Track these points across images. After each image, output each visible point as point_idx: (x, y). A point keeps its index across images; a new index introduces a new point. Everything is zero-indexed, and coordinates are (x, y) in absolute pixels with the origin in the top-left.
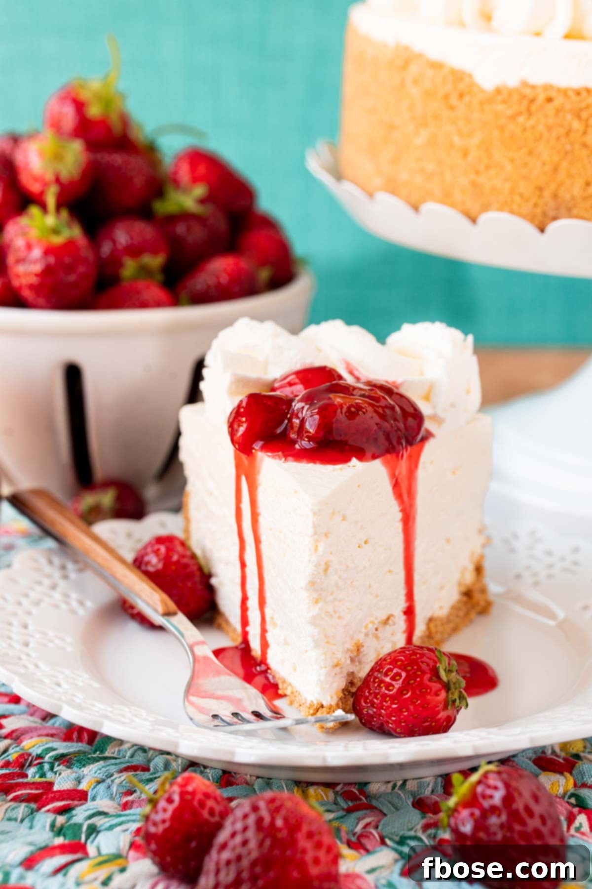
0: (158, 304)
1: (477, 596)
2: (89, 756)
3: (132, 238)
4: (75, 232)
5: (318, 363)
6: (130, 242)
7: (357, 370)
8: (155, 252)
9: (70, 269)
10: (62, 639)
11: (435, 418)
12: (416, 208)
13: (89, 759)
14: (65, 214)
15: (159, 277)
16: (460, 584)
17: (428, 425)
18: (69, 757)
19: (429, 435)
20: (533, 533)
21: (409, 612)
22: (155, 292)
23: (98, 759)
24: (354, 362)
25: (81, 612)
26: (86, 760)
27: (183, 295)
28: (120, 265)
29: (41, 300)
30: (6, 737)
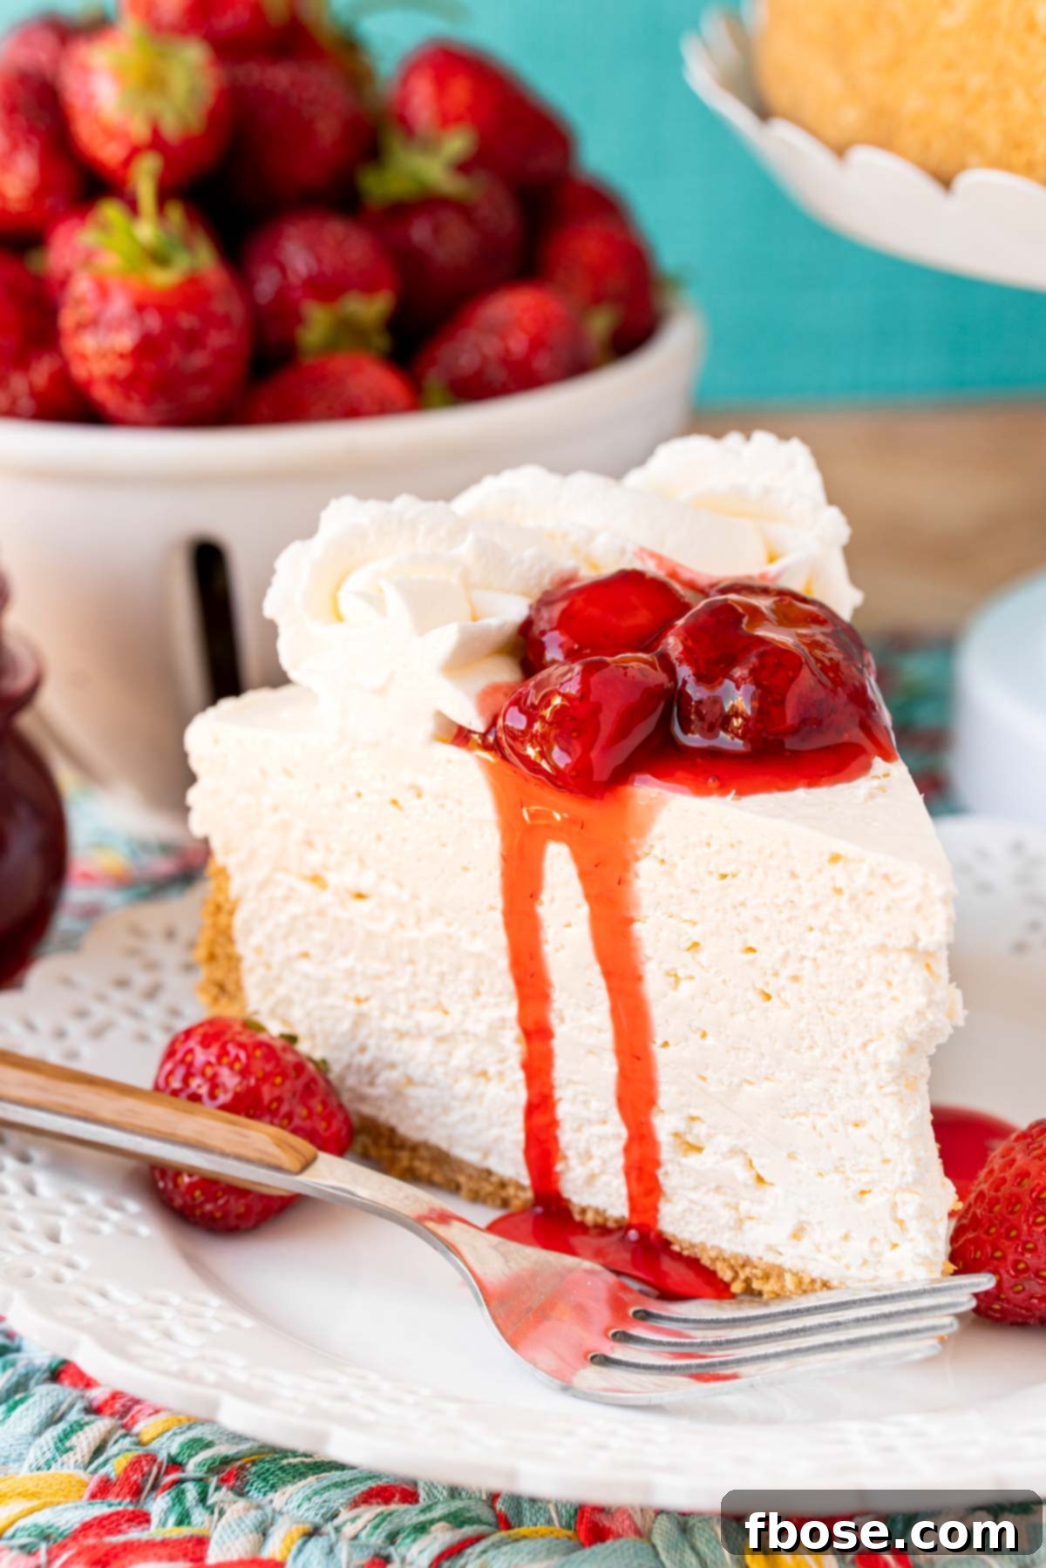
0: (382, 408)
2: (285, 1462)
3: (319, 261)
4: (202, 259)
6: (315, 269)
8: (368, 287)
9: (193, 340)
12: (945, 181)
13: (282, 1469)
14: (176, 214)
15: (381, 342)
18: (238, 1463)
22: (375, 378)
23: (303, 1470)
26: (279, 1472)
27: (434, 381)
28: (297, 319)
29: (135, 409)
30: (95, 1410)
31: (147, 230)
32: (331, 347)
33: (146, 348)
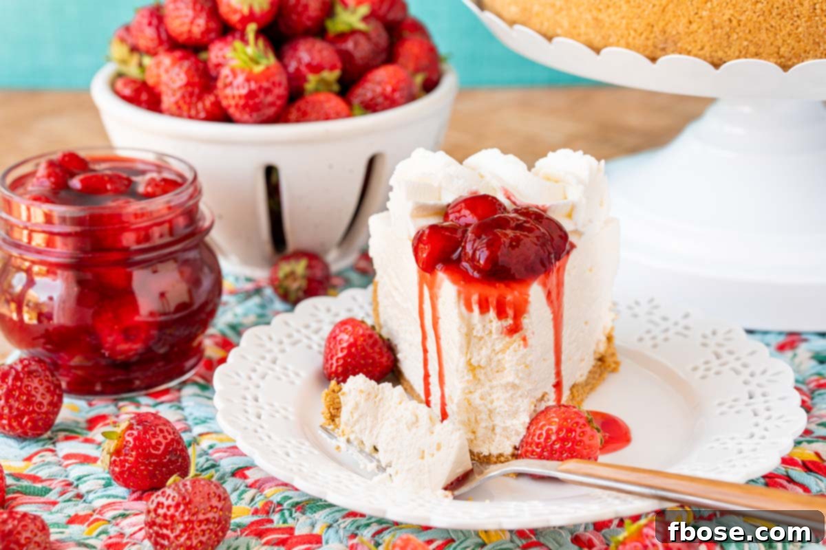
0: (338, 116)
1: (609, 360)
2: (318, 504)
3: (312, 57)
4: (271, 60)
5: (482, 192)
6: (311, 60)
7: (514, 196)
8: (332, 68)
9: (268, 91)
10: (285, 409)
11: (576, 232)
13: (317, 506)
14: (262, 43)
15: (336, 87)
16: (595, 352)
17: (572, 238)
18: (302, 504)
19: (573, 246)
20: (651, 300)
21: (558, 386)
22: (336, 103)
23: (324, 506)
24: (511, 190)
25: (298, 382)
27: (356, 104)
28: (305, 80)
29: (246, 117)
30: (251, 486)
31: (250, 50)
32: (317, 91)
33: (251, 95)
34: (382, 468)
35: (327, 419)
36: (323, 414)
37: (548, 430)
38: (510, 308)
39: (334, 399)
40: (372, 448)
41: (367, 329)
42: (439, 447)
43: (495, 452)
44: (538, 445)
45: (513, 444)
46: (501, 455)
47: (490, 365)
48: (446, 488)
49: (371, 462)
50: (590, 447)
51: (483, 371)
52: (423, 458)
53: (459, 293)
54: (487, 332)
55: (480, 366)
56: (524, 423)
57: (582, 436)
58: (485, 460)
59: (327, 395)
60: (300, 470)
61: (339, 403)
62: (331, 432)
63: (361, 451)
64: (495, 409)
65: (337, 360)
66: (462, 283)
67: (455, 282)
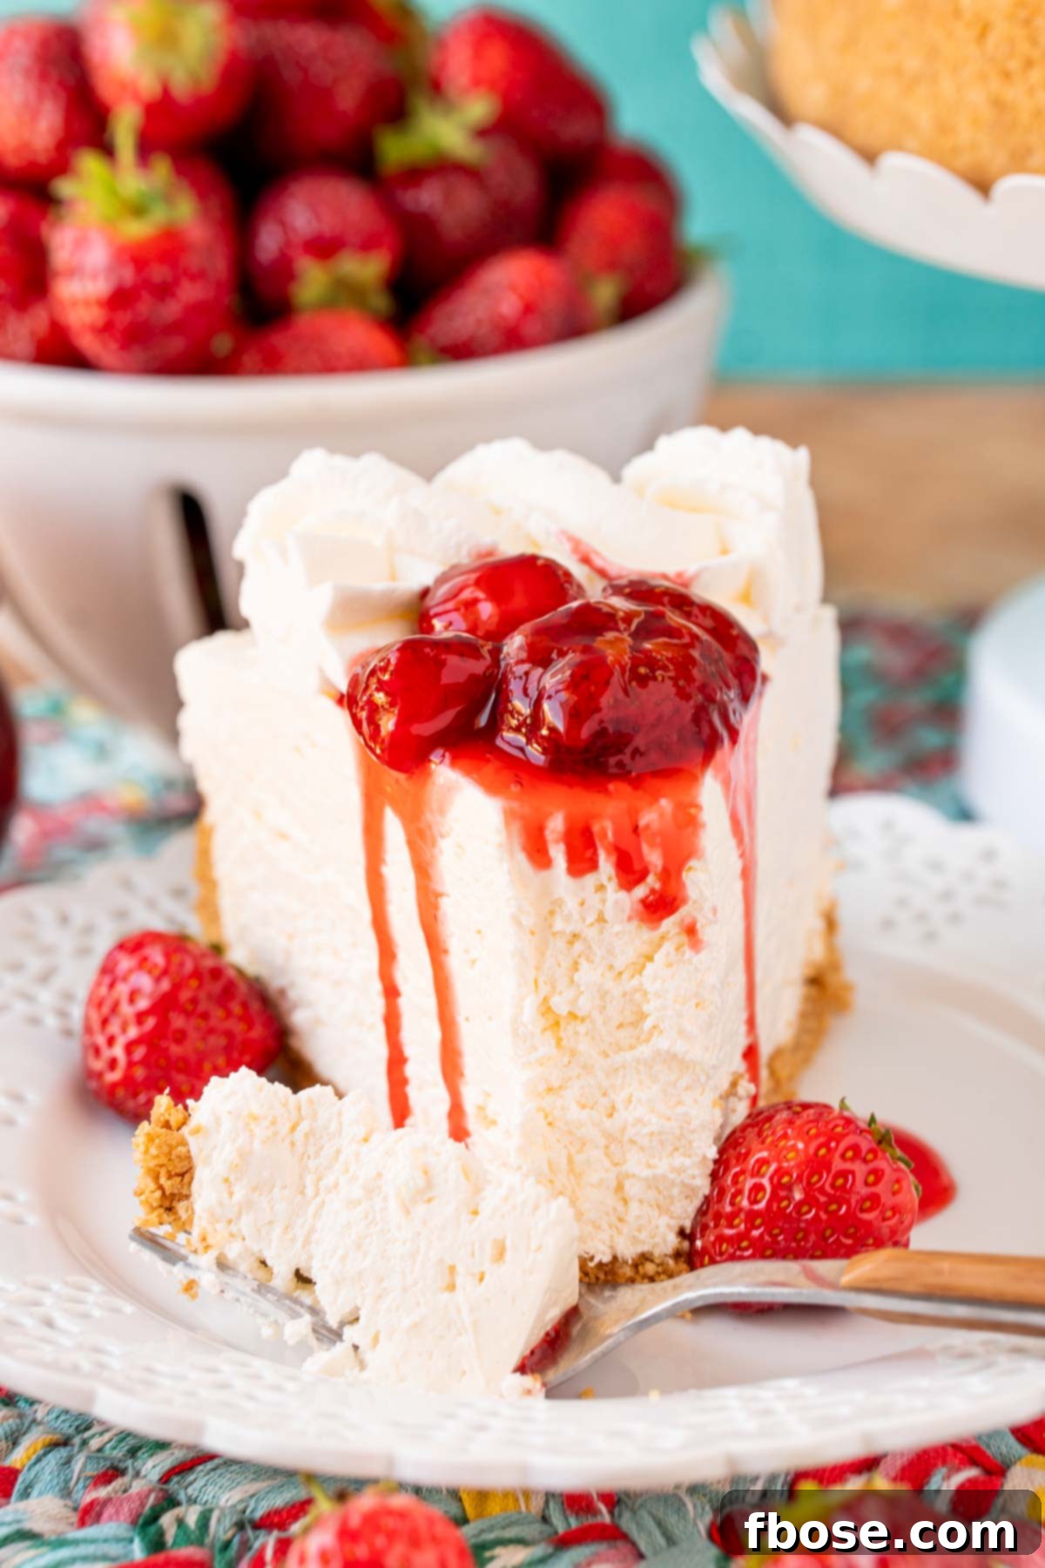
1: (832, 980)
3: (319, 219)
9: (163, 291)
14: (162, 169)
16: (803, 964)
21: (750, 1055)
27: (425, 344)
28: (291, 276)
31: (128, 182)
32: (325, 305)
33: (119, 299)
34: (330, 1330)
35: (153, 1209)
36: (139, 1193)
37: (780, 1172)
38: (652, 845)
39: (171, 1148)
40: (290, 1275)
41: (204, 955)
42: (500, 1253)
43: (628, 1251)
44: (751, 1216)
45: (675, 1224)
46: (645, 1257)
47: (602, 1009)
48: (522, 1369)
49: (295, 1315)
50: (896, 1210)
51: (582, 1029)
52: (452, 1287)
53: (510, 816)
54: (591, 918)
55: (573, 1016)
56: (705, 1158)
57: (876, 1183)
58: (602, 1276)
59: (150, 1138)
60: (102, 1366)
61: (189, 1158)
62: (168, 1244)
63: (262, 1288)
64: (623, 1130)
65: (129, 1048)
66: (515, 788)
67: (491, 788)
